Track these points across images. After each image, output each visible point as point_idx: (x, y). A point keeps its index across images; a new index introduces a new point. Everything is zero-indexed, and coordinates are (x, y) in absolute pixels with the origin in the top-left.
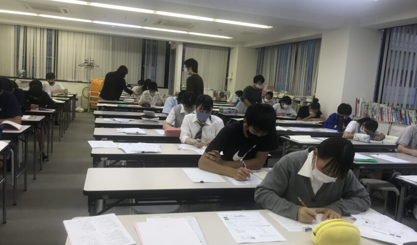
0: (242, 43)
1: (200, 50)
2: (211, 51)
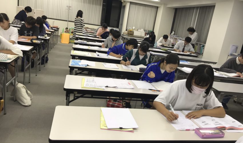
0: (165, 4)
1: (140, 6)
2: (146, 8)
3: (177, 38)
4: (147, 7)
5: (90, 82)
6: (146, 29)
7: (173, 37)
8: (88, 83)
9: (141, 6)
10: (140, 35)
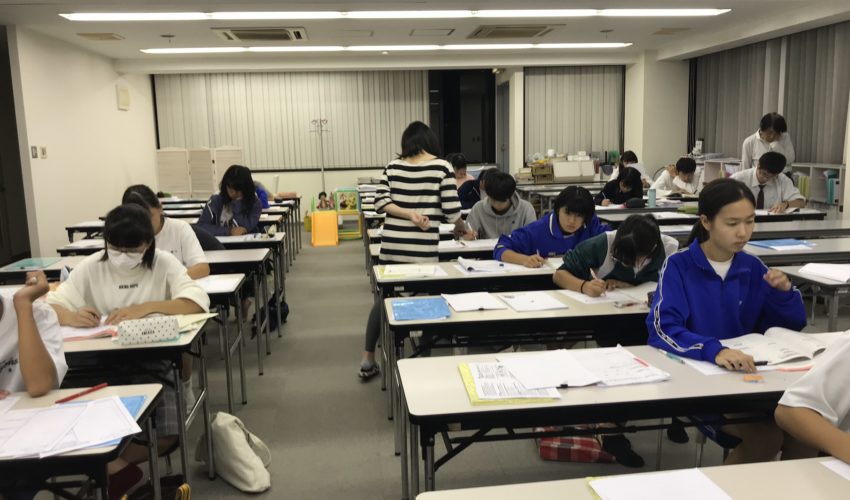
0: (650, 52)
1: (560, 77)
2: (584, 76)
3: (721, 161)
4: (587, 73)
5: (493, 376)
6: (594, 150)
7: (703, 159)
8: (489, 381)
9: (563, 73)
10: (578, 175)
